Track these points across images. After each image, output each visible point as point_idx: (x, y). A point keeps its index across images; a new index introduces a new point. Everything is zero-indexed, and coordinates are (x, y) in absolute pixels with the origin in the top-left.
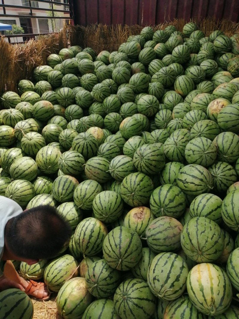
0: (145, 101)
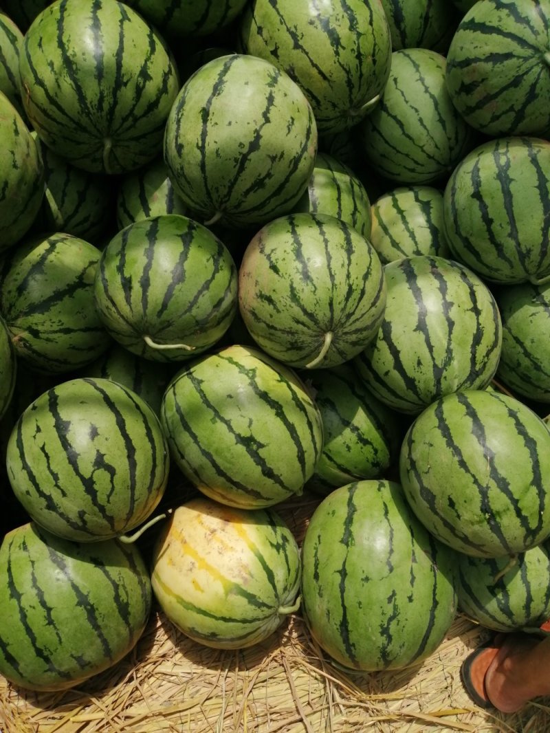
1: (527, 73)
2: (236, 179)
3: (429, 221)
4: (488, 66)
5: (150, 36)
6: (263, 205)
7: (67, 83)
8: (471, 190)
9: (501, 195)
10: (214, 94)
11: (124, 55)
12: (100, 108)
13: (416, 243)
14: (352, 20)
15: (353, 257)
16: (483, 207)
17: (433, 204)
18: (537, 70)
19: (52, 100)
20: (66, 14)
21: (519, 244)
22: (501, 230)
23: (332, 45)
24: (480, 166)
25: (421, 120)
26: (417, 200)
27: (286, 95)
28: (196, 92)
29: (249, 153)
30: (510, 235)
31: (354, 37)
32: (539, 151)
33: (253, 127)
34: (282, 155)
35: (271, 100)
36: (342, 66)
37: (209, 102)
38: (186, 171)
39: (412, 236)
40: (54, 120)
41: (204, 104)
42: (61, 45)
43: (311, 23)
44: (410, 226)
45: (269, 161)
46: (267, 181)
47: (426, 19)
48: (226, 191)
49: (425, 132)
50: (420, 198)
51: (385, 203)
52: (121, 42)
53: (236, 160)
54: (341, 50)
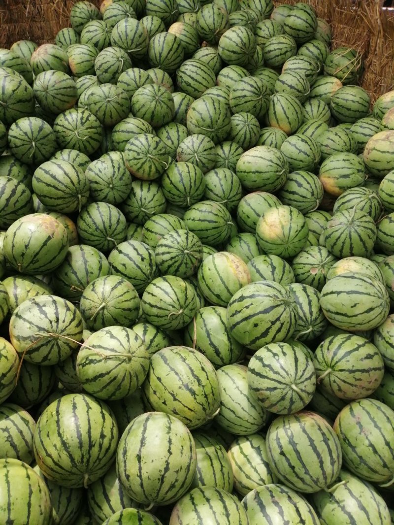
0: (270, 163)
1: (286, 394)
2: (160, 488)
3: (262, 459)
4: (268, 393)
5: (102, 412)
6: (176, 495)
7: (64, 455)
8: (279, 451)
9: (294, 453)
10: (141, 446)
11: (91, 430)
12: (82, 461)
13: (259, 474)
14: (199, 381)
15: (230, 518)
16: (288, 460)
17: (262, 448)
18: (290, 392)
19: (56, 464)
20: (60, 416)
21: (311, 477)
22: (301, 471)
23: (192, 395)
24: (279, 436)
25: (243, 408)
26: (253, 447)
27: (176, 435)
28: (132, 445)
29: (165, 474)
30: (305, 473)
31: (202, 388)
32: (305, 424)
33: (165, 459)
34: (181, 467)
35: (170, 441)
36: (199, 403)
37: (140, 451)
38: (133, 488)
39: (256, 470)
40: (57, 472)
41: (137, 452)
42: (60, 435)
43: (180, 388)
44: (253, 464)
45: (175, 474)
46: (176, 484)
47: (231, 350)
48: (156, 495)
49: (247, 414)
50: (254, 445)
51: (235, 449)
52: (89, 424)
53: (159, 479)
54: (196, 397)
